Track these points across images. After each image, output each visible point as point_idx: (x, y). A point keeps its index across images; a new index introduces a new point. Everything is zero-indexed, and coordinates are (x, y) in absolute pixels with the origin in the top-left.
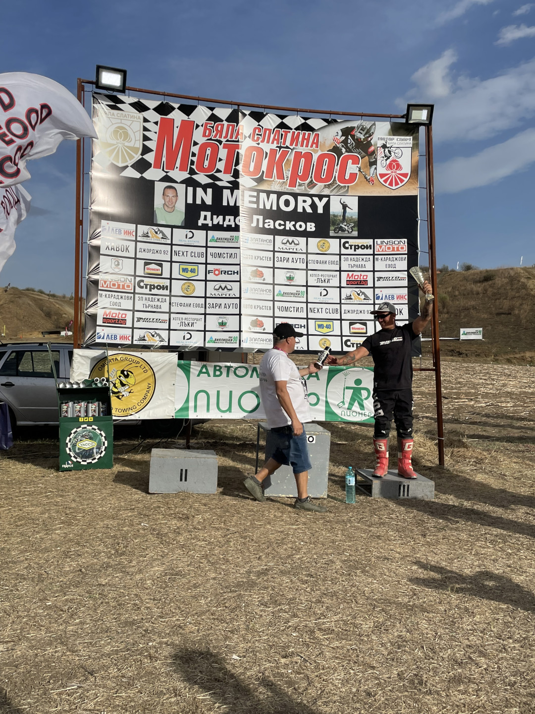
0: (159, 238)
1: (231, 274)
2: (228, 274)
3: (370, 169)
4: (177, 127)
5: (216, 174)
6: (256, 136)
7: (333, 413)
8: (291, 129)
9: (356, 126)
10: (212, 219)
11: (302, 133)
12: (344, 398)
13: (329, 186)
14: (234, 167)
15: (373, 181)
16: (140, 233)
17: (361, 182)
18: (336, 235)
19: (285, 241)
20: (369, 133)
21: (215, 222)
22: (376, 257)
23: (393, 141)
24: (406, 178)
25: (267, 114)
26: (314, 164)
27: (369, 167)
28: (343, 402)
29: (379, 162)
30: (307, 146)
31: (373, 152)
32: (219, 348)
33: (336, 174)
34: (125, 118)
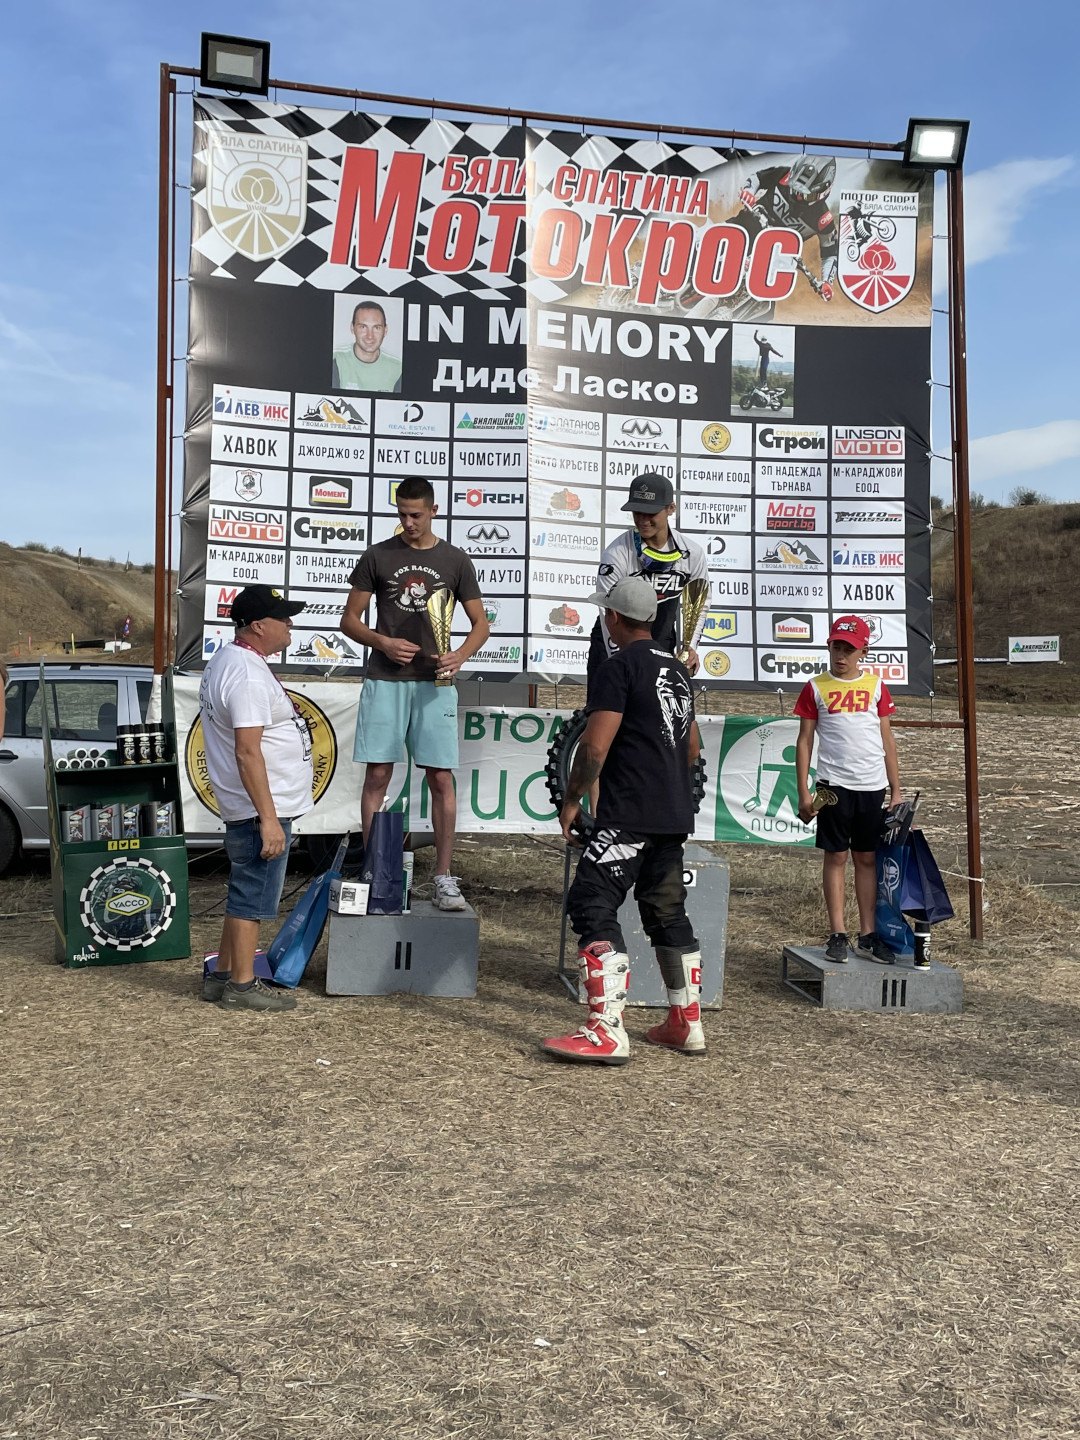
0: (343, 421)
1: (507, 501)
2: (500, 501)
3: (823, 264)
4: (385, 169)
5: (473, 274)
6: (564, 187)
7: (736, 825)
8: (645, 171)
9: (790, 164)
10: (464, 377)
11: (668, 179)
12: (758, 790)
13: (728, 302)
14: (513, 257)
15: (830, 293)
16: (300, 412)
17: (802, 294)
18: (744, 414)
19: (629, 427)
20: (821, 182)
21: (471, 383)
22: (834, 465)
23: (875, 202)
24: (904, 287)
25: (589, 136)
26: (695, 252)
27: (820, 259)
28: (756, 799)
29: (842, 249)
30: (680, 209)
31: (831, 226)
32: (478, 674)
33: (746, 274)
34: (268, 150)
